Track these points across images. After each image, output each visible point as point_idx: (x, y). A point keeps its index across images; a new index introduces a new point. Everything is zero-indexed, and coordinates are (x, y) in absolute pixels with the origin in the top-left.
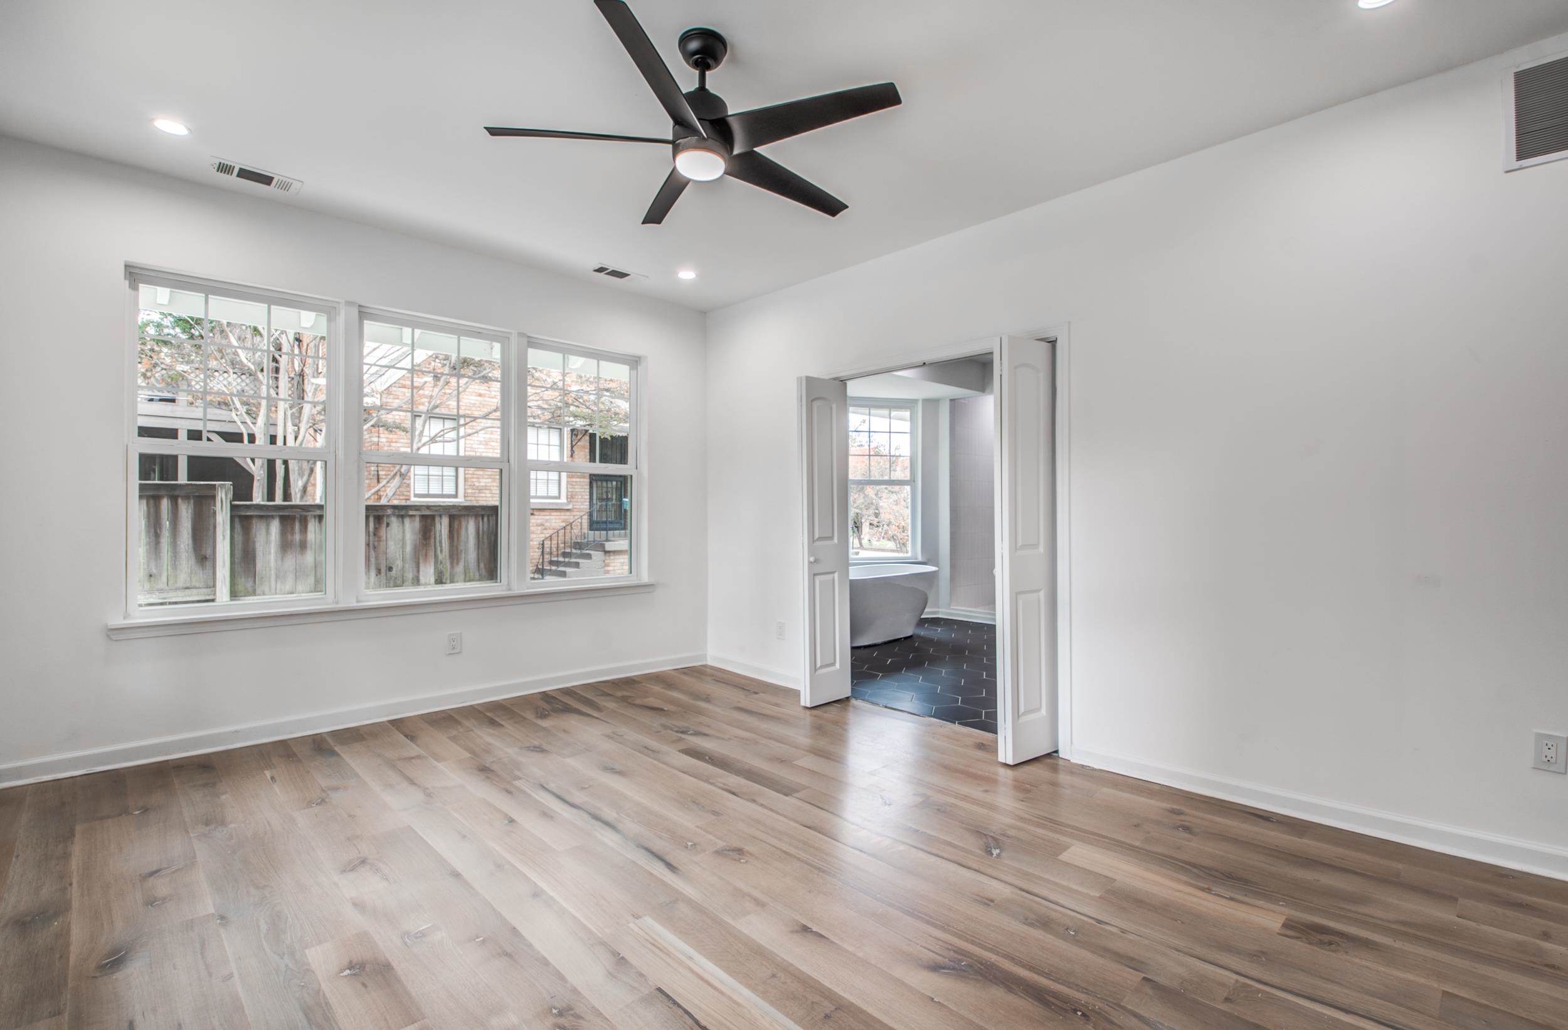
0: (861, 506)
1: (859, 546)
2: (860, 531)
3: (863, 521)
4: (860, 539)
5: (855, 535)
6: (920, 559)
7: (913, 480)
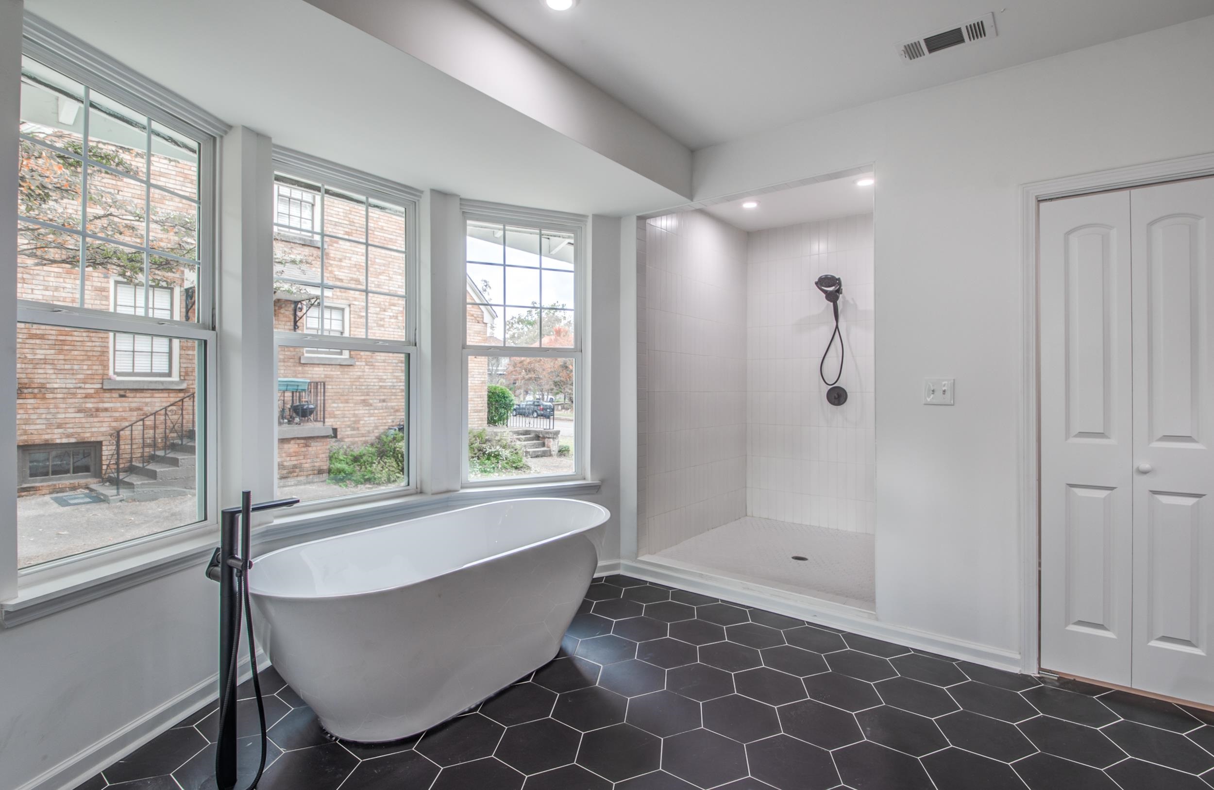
6: (589, 478)
7: (579, 349)
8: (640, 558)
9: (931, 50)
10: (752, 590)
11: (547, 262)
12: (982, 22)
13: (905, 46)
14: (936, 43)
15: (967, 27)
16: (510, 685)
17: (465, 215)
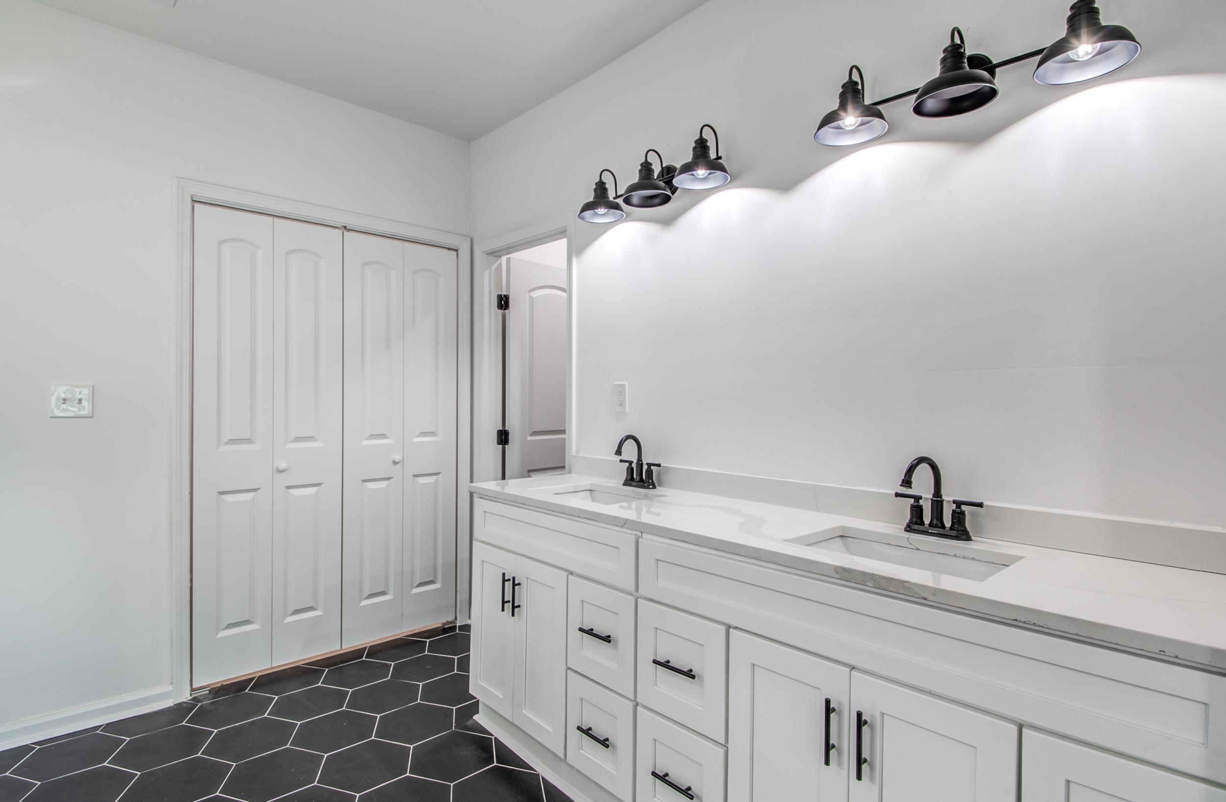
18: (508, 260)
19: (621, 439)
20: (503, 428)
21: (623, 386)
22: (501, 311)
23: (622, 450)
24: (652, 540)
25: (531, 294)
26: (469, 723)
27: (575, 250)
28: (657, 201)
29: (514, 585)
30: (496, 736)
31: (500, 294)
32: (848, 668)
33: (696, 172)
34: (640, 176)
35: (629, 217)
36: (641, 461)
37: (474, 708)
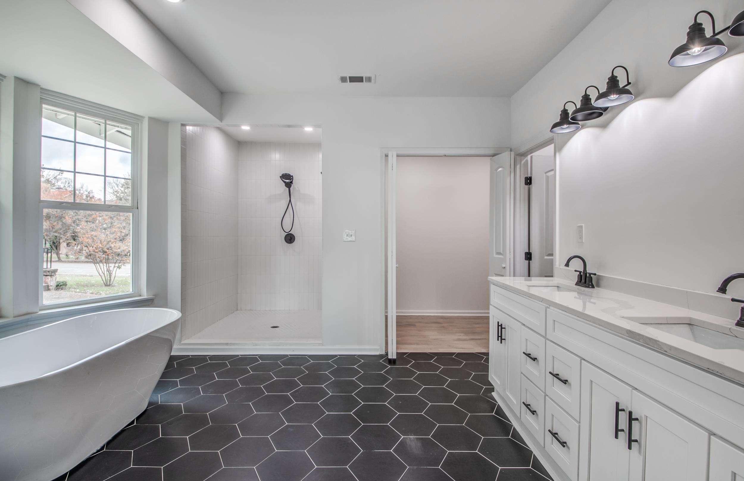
0: (59, 231)
1: (57, 259)
2: (58, 248)
3: (61, 241)
4: (58, 254)
5: (53, 251)
6: (145, 295)
7: (135, 208)
8: (183, 342)
9: (350, 82)
10: (259, 345)
11: (109, 145)
12: (371, 77)
13: (341, 77)
14: (353, 79)
15: (365, 77)
16: (121, 430)
17: (42, 100)
18: (531, 157)
19: (569, 258)
20: (529, 251)
21: (581, 227)
22: (527, 186)
23: (569, 264)
24: (554, 310)
25: (548, 174)
26: (489, 395)
27: (558, 149)
28: (595, 115)
29: (502, 328)
30: (499, 403)
31: (527, 176)
32: (631, 388)
33: (610, 97)
34: (581, 104)
35: (583, 127)
36: (586, 271)
37: (493, 390)
